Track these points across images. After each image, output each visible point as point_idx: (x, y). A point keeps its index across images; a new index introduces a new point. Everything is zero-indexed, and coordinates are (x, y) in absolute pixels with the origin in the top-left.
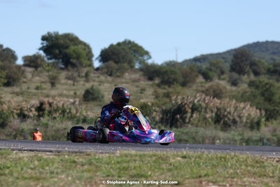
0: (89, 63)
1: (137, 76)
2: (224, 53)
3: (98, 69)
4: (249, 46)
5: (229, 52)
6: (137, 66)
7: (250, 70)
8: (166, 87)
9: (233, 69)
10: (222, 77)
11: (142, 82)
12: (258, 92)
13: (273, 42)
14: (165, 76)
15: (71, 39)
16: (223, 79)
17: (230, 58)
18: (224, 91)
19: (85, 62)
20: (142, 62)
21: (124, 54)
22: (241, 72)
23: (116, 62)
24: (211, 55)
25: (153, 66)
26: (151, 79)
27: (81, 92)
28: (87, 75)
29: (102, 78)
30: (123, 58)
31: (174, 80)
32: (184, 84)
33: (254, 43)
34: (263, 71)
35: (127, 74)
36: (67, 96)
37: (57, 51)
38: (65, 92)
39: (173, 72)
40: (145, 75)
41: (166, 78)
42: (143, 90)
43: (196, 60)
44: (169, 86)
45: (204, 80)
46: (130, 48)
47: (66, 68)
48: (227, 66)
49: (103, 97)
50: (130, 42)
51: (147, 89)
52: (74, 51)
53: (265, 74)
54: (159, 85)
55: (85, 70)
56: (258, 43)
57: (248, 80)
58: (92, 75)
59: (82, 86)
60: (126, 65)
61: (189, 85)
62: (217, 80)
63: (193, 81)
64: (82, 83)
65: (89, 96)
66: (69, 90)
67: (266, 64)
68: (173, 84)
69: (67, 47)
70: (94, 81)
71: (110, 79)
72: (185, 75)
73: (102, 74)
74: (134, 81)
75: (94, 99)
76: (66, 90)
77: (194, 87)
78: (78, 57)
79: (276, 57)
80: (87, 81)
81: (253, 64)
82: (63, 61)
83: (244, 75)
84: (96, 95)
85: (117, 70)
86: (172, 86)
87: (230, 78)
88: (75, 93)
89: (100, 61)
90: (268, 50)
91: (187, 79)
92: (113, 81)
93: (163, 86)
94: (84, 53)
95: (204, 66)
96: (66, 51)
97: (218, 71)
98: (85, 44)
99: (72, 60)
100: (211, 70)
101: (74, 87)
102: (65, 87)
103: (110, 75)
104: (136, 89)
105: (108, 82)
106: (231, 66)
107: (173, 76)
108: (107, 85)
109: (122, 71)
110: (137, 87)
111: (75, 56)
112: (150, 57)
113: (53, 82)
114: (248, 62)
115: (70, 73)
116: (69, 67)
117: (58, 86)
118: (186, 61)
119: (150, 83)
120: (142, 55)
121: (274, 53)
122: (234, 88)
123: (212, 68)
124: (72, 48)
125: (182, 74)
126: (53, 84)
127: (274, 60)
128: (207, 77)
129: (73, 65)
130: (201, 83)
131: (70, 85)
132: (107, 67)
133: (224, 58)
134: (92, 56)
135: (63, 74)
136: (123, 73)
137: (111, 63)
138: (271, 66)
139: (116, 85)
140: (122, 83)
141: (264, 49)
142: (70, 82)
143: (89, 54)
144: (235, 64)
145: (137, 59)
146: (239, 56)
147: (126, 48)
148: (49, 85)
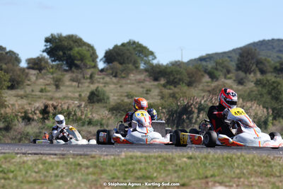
0: (93, 64)
1: (142, 77)
2: (230, 52)
3: (102, 70)
4: (254, 44)
5: (234, 50)
6: (142, 66)
7: (257, 69)
8: (172, 87)
9: (239, 68)
10: (229, 76)
11: (147, 83)
12: (265, 91)
13: (279, 40)
14: (169, 76)
15: (75, 41)
16: (230, 78)
17: (236, 57)
19: (90, 63)
20: (147, 63)
21: (129, 54)
22: (247, 70)
23: (121, 64)
24: (217, 54)
25: (159, 66)
26: (156, 79)
27: (86, 94)
28: (91, 77)
29: (107, 79)
30: (128, 59)
31: (180, 80)
32: (190, 84)
33: (260, 41)
34: (269, 69)
35: (131, 76)
36: (72, 99)
37: (61, 53)
38: (70, 94)
39: (178, 72)
40: (150, 76)
41: (172, 78)
42: (148, 91)
43: (202, 59)
44: (175, 87)
45: (210, 80)
46: (134, 49)
47: (70, 69)
48: (233, 66)
49: (108, 98)
50: (134, 43)
51: (153, 90)
52: (78, 53)
53: (271, 72)
54: (164, 86)
55: (89, 72)
56: (264, 40)
57: (254, 79)
58: (96, 76)
59: (87, 88)
60: (130, 66)
61: (194, 85)
62: (223, 80)
63: (199, 81)
64: (87, 84)
65: (94, 98)
66: (74, 92)
67: (272, 62)
68: (179, 84)
69: (71, 49)
70: (99, 82)
71: (114, 80)
72: (191, 75)
73: (107, 75)
74: (140, 82)
75: (99, 101)
76: (70, 92)
77: (200, 87)
78: (82, 60)
79: (282, 55)
80: (92, 83)
81: (259, 63)
82: (67, 63)
83: (250, 74)
84: (101, 97)
85: (122, 71)
86: (179, 86)
87: (237, 77)
88: (80, 95)
89: (105, 62)
90: (274, 48)
91: (193, 79)
92: (118, 82)
93: (168, 87)
94: (88, 54)
95: (210, 65)
96: (69, 52)
97: (225, 70)
98: (89, 46)
99: (77, 62)
100: (217, 69)
101: (79, 89)
102: (70, 89)
103: (115, 76)
104: (141, 90)
105: (114, 83)
106: (237, 65)
107: (178, 76)
108: (112, 86)
109: (127, 72)
110: (143, 87)
111: (79, 57)
112: (155, 58)
113: (57, 84)
114: (254, 61)
115: (74, 75)
116: (73, 69)
117: (62, 88)
118: (191, 60)
119: (156, 83)
120: (147, 56)
121: (280, 51)
122: (240, 87)
123: (218, 67)
124: (76, 49)
125: (188, 74)
126: (57, 87)
127: (280, 58)
128: (213, 76)
129: (77, 67)
130: (207, 82)
131: (75, 87)
132: (112, 68)
133: (229, 57)
134: (97, 57)
135: (68, 76)
136: (128, 74)
137: (116, 64)
138: (278, 64)
139: (121, 86)
140: (127, 84)
141: (270, 47)
142: (75, 84)
143: (94, 56)
144: (241, 63)
145: (142, 60)
146: (245, 55)
147: (131, 48)
148: (53, 88)
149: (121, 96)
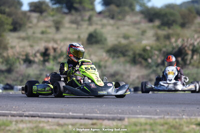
0: (91, 7)
1: (138, 18)
3: (100, 13)
6: (138, 8)
8: (166, 28)
11: (143, 24)
19: (87, 6)
20: (142, 5)
23: (118, 6)
25: (153, 9)
26: (151, 20)
27: (85, 36)
28: (90, 19)
29: (105, 21)
30: (124, 2)
31: (174, 22)
32: (183, 25)
35: (128, 18)
38: (69, 36)
39: (172, 14)
40: (145, 17)
41: (166, 19)
42: (144, 32)
44: (169, 28)
47: (70, 12)
49: (106, 39)
51: (148, 31)
54: (159, 27)
55: (87, 14)
58: (95, 19)
59: (86, 30)
60: (127, 8)
61: (187, 26)
63: (191, 22)
64: (85, 26)
65: (93, 39)
66: (73, 34)
68: (172, 25)
70: (97, 24)
71: (112, 22)
72: (184, 17)
73: (105, 17)
74: (135, 23)
75: (97, 42)
76: (70, 34)
77: (193, 28)
78: (81, 2)
80: (90, 24)
82: (67, 6)
84: (99, 39)
85: (119, 13)
86: (172, 27)
88: (79, 37)
89: (103, 5)
91: (186, 20)
92: (115, 23)
93: (163, 28)
99: (76, 5)
101: (78, 31)
103: (113, 18)
104: (136, 31)
105: (112, 25)
107: (172, 18)
108: (109, 28)
109: (123, 14)
110: (138, 29)
113: (58, 26)
115: (73, 18)
116: (73, 12)
117: (62, 30)
118: (184, 3)
119: (151, 25)
125: (181, 16)
126: (58, 29)
129: (76, 10)
131: (74, 29)
132: (109, 11)
135: (67, 19)
136: (124, 16)
137: (113, 7)
139: (118, 28)
140: (123, 26)
142: (74, 26)
145: (138, 2)
148: (53, 30)
149: (118, 37)
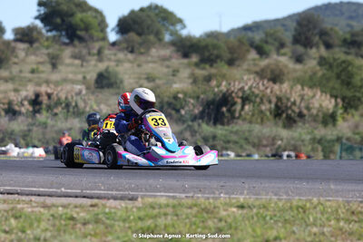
0: (101, 35)
1: (167, 52)
2: (284, 19)
3: (114, 44)
4: (317, 8)
5: (290, 17)
6: (167, 38)
7: (320, 42)
8: (207, 66)
9: (296, 41)
10: (283, 51)
11: (174, 61)
13: (349, 3)
14: (204, 51)
15: (78, 4)
16: (284, 54)
17: (293, 25)
18: (286, 71)
19: (96, 34)
20: (174, 33)
21: (150, 22)
22: (307, 44)
23: (139, 34)
24: (267, 22)
25: (189, 38)
26: (186, 55)
27: (92, 76)
28: (100, 52)
29: (121, 56)
30: (148, 28)
31: (218, 57)
32: (231, 63)
33: (324, 5)
34: (337, 41)
35: (153, 51)
36: (73, 82)
37: (59, 20)
38: (71, 76)
39: (215, 47)
40: (178, 51)
41: (207, 54)
42: (175, 72)
43: (247, 28)
44: (211, 66)
45: (257, 56)
46: (157, 15)
47: (71, 43)
48: (288, 37)
49: (122, 82)
50: (157, 7)
51: (181, 70)
52: (82, 20)
53: (341, 46)
54: (197, 65)
55: (97, 45)
56: (329, 4)
57: (317, 55)
58: (106, 52)
59: (93, 68)
60: (152, 38)
61: (237, 63)
62: (275, 56)
63: (243, 58)
64: (93, 63)
65: (104, 81)
66: (75, 73)
67: (341, 33)
68: (216, 62)
69: (72, 15)
70: (109, 60)
71: (130, 56)
72: (231, 50)
73: (120, 50)
74: (164, 59)
75: (110, 85)
76: (72, 73)
77: (245, 66)
78: (87, 28)
79: (354, 23)
80: (100, 60)
81: (323, 33)
82: (67, 34)
83: (311, 48)
84: (113, 80)
85: (141, 44)
86: (215, 65)
87: (293, 52)
88: (84, 78)
89: (117, 33)
90: (342, 14)
91: (235, 55)
92: (135, 59)
93: (202, 65)
94: (95, 22)
95: (258, 37)
96: (70, 19)
97: (277, 44)
98: (96, 11)
99: (79, 33)
100: (266, 42)
101: (83, 69)
102: (70, 69)
103: (132, 52)
104: (165, 70)
105: (130, 61)
106: (294, 37)
107: (215, 52)
108: (127, 65)
109: (147, 46)
110: (168, 67)
111: (82, 26)
112: (184, 27)
113: (54, 62)
114: (316, 31)
115: (77, 50)
116: (76, 42)
117: (60, 67)
118: (233, 31)
119: (185, 61)
120: (173, 24)
121: (351, 18)
122: (298, 67)
123: (270, 40)
124: (79, 16)
126: (54, 66)
127: (351, 26)
128: (262, 52)
129: (81, 39)
130: (254, 60)
131: (77, 66)
132: (127, 41)
133: (284, 25)
134: (106, 26)
135: (68, 51)
136: (148, 49)
137: (132, 35)
139: (139, 66)
140: (148, 62)
141: (338, 12)
142: (77, 62)
143: (102, 24)
144: (300, 34)
145: (167, 30)
146: (305, 23)
147: (152, 14)
148: (48, 67)
149: (140, 78)
